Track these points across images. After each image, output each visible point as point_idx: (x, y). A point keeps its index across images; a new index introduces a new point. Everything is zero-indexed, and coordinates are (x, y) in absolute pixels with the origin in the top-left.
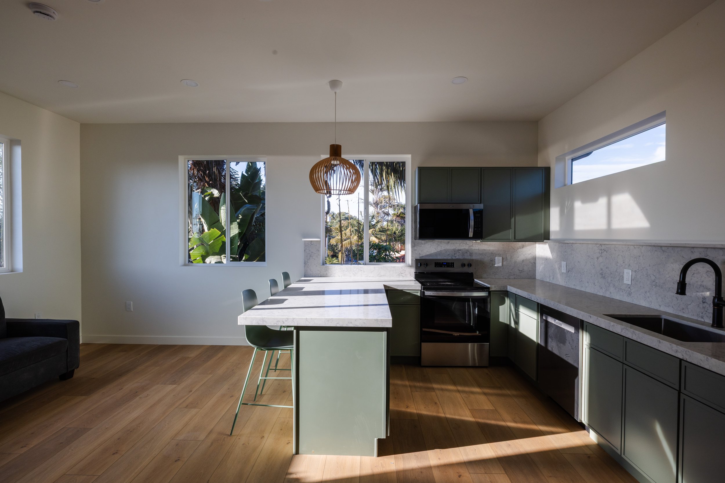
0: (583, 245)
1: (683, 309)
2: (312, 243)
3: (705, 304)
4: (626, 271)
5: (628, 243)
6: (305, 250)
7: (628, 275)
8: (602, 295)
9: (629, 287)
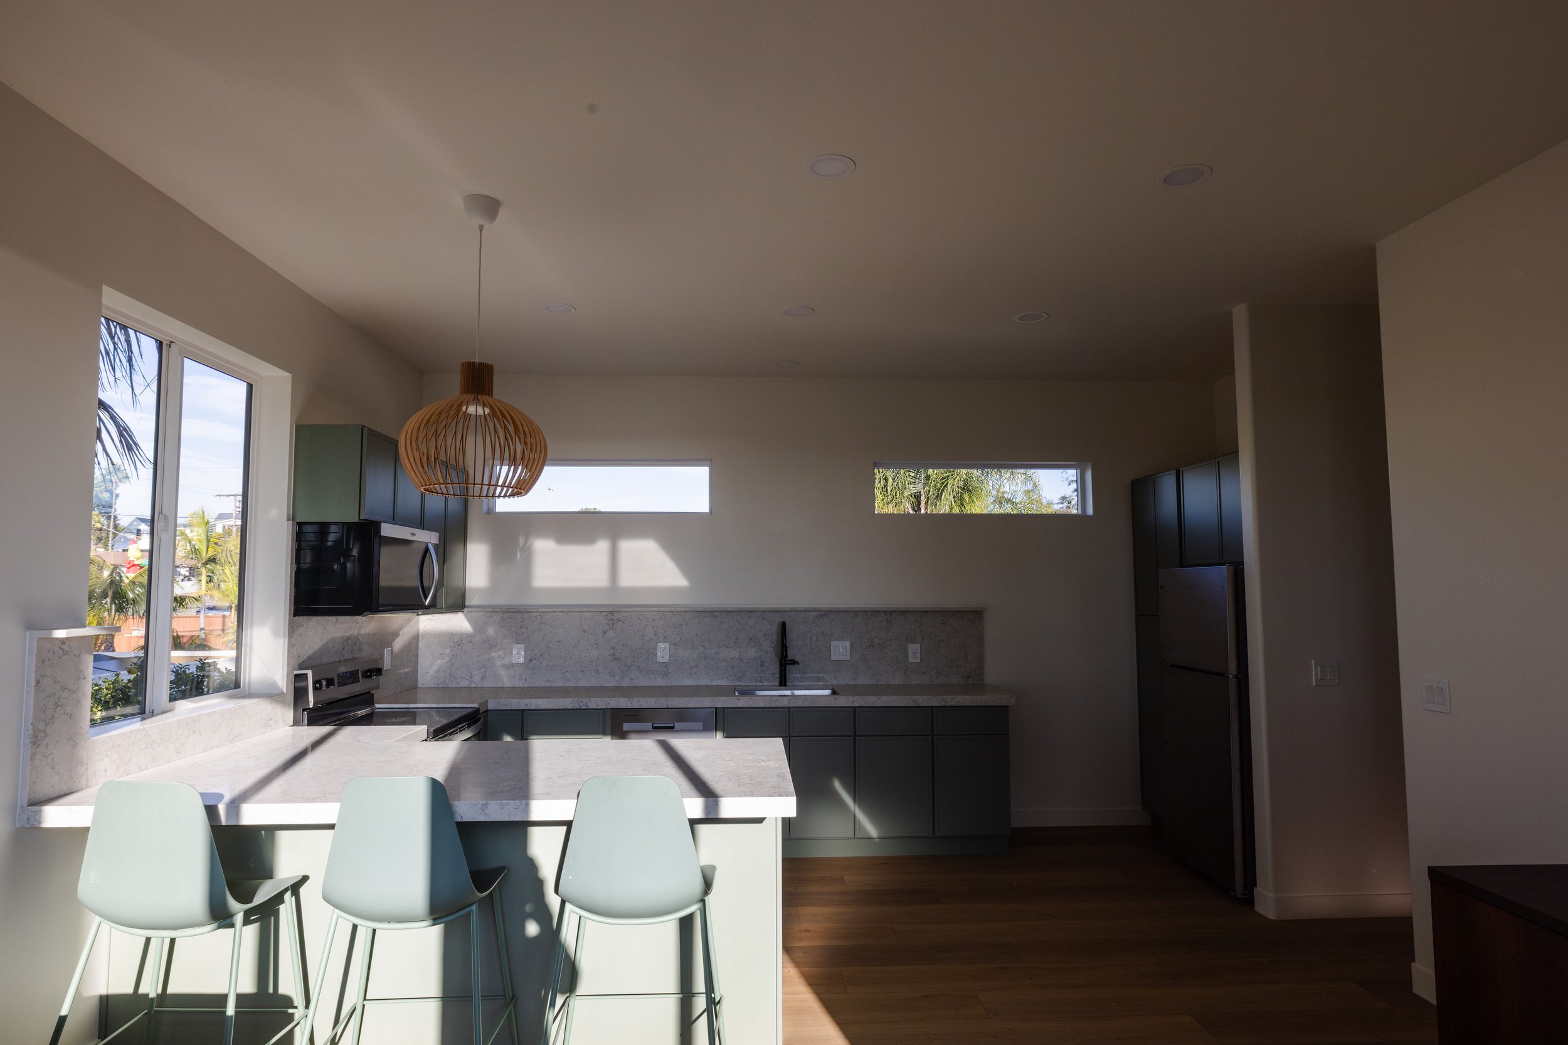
0: (570, 614)
1: (740, 677)
2: (65, 647)
3: (764, 667)
4: (661, 645)
5: (663, 609)
6: (38, 682)
7: (663, 652)
8: (614, 685)
9: (665, 665)
